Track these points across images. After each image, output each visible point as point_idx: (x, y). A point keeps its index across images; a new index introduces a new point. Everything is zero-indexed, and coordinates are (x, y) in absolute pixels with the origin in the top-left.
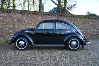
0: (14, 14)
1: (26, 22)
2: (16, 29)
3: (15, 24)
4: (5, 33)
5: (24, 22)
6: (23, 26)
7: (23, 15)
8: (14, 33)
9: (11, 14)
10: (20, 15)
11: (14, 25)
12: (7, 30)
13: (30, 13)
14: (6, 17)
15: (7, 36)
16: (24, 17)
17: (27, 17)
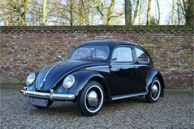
1: (16, 47)
5: (12, 49)
7: (10, 35)
10: (4, 35)
13: (21, 31)
16: (12, 38)
17: (18, 38)
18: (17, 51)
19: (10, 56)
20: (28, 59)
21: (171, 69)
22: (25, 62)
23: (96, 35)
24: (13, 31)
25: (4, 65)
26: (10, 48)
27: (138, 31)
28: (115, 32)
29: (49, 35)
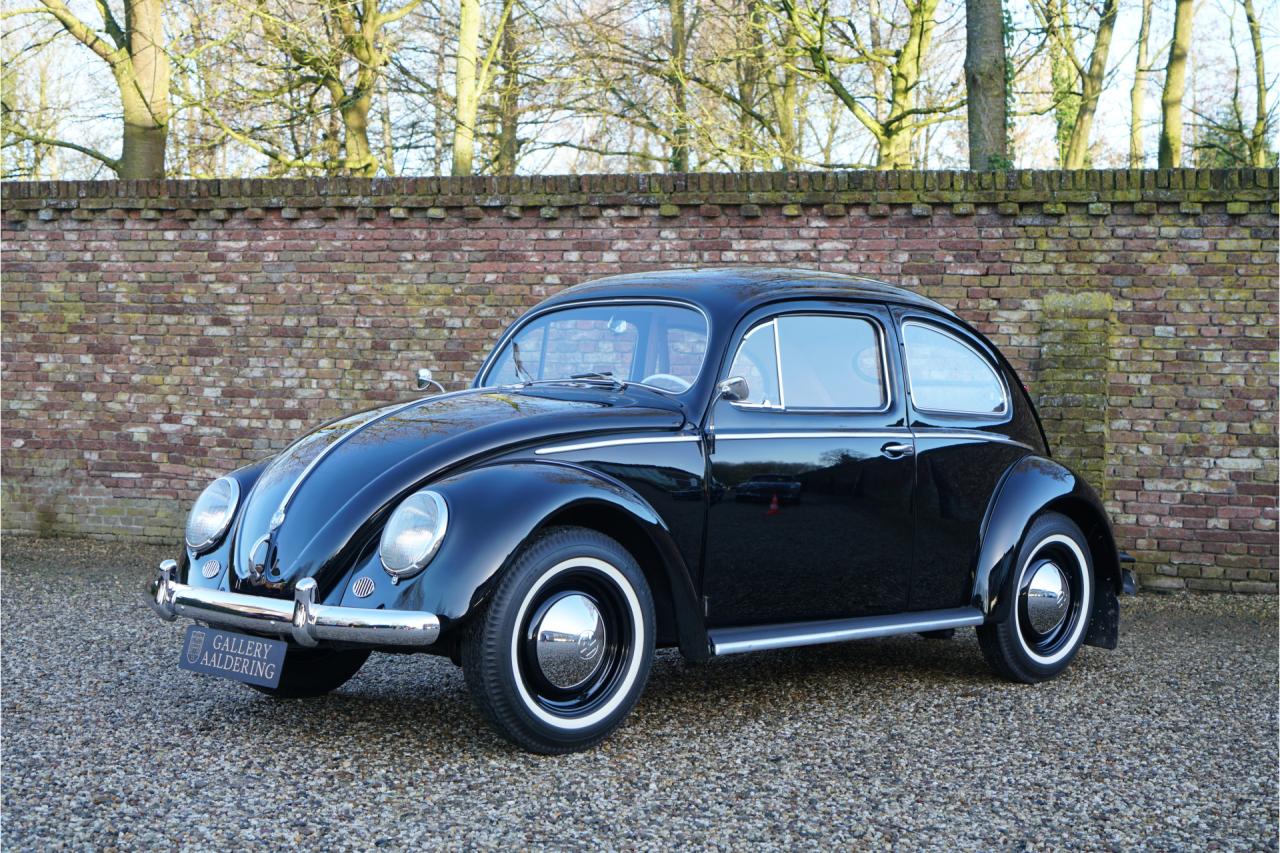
0: (109, 229)
1: (238, 312)
2: (123, 397)
3: (120, 336)
4: (26, 435)
5: (217, 321)
6: (207, 361)
7: (203, 235)
8: (104, 434)
9: (73, 236)
10: (170, 235)
11: (105, 352)
12: (46, 407)
13: (268, 209)
14: (34, 273)
15: (40, 471)
16: (213, 258)
17: (252, 257)
18: (246, 337)
19: (205, 372)
20: (312, 390)
21: (1228, 464)
22: (290, 404)
23: (733, 234)
24: (220, 214)
25: (167, 427)
26: (203, 320)
27: (1012, 208)
28: (856, 212)
29: (440, 237)
